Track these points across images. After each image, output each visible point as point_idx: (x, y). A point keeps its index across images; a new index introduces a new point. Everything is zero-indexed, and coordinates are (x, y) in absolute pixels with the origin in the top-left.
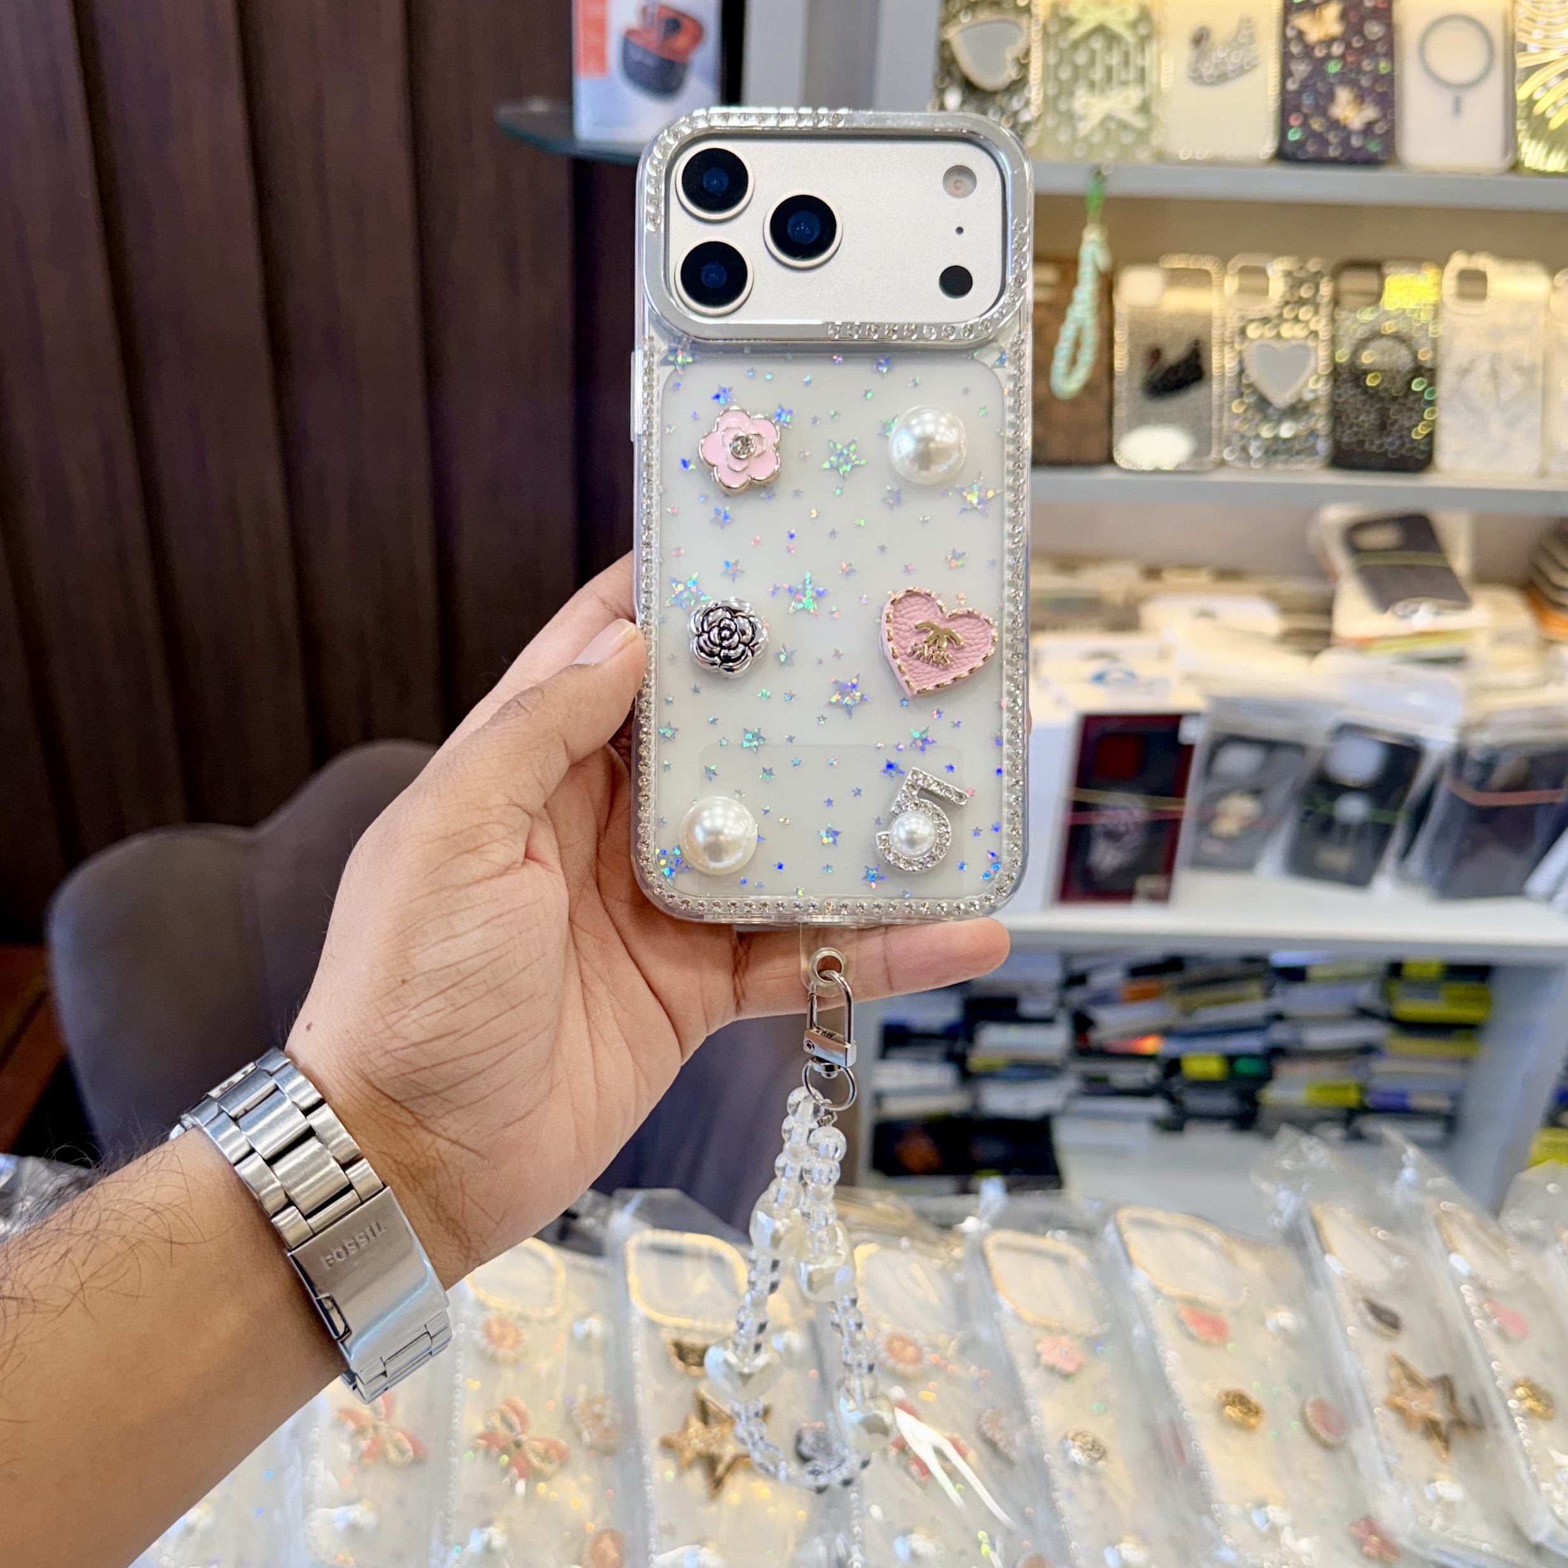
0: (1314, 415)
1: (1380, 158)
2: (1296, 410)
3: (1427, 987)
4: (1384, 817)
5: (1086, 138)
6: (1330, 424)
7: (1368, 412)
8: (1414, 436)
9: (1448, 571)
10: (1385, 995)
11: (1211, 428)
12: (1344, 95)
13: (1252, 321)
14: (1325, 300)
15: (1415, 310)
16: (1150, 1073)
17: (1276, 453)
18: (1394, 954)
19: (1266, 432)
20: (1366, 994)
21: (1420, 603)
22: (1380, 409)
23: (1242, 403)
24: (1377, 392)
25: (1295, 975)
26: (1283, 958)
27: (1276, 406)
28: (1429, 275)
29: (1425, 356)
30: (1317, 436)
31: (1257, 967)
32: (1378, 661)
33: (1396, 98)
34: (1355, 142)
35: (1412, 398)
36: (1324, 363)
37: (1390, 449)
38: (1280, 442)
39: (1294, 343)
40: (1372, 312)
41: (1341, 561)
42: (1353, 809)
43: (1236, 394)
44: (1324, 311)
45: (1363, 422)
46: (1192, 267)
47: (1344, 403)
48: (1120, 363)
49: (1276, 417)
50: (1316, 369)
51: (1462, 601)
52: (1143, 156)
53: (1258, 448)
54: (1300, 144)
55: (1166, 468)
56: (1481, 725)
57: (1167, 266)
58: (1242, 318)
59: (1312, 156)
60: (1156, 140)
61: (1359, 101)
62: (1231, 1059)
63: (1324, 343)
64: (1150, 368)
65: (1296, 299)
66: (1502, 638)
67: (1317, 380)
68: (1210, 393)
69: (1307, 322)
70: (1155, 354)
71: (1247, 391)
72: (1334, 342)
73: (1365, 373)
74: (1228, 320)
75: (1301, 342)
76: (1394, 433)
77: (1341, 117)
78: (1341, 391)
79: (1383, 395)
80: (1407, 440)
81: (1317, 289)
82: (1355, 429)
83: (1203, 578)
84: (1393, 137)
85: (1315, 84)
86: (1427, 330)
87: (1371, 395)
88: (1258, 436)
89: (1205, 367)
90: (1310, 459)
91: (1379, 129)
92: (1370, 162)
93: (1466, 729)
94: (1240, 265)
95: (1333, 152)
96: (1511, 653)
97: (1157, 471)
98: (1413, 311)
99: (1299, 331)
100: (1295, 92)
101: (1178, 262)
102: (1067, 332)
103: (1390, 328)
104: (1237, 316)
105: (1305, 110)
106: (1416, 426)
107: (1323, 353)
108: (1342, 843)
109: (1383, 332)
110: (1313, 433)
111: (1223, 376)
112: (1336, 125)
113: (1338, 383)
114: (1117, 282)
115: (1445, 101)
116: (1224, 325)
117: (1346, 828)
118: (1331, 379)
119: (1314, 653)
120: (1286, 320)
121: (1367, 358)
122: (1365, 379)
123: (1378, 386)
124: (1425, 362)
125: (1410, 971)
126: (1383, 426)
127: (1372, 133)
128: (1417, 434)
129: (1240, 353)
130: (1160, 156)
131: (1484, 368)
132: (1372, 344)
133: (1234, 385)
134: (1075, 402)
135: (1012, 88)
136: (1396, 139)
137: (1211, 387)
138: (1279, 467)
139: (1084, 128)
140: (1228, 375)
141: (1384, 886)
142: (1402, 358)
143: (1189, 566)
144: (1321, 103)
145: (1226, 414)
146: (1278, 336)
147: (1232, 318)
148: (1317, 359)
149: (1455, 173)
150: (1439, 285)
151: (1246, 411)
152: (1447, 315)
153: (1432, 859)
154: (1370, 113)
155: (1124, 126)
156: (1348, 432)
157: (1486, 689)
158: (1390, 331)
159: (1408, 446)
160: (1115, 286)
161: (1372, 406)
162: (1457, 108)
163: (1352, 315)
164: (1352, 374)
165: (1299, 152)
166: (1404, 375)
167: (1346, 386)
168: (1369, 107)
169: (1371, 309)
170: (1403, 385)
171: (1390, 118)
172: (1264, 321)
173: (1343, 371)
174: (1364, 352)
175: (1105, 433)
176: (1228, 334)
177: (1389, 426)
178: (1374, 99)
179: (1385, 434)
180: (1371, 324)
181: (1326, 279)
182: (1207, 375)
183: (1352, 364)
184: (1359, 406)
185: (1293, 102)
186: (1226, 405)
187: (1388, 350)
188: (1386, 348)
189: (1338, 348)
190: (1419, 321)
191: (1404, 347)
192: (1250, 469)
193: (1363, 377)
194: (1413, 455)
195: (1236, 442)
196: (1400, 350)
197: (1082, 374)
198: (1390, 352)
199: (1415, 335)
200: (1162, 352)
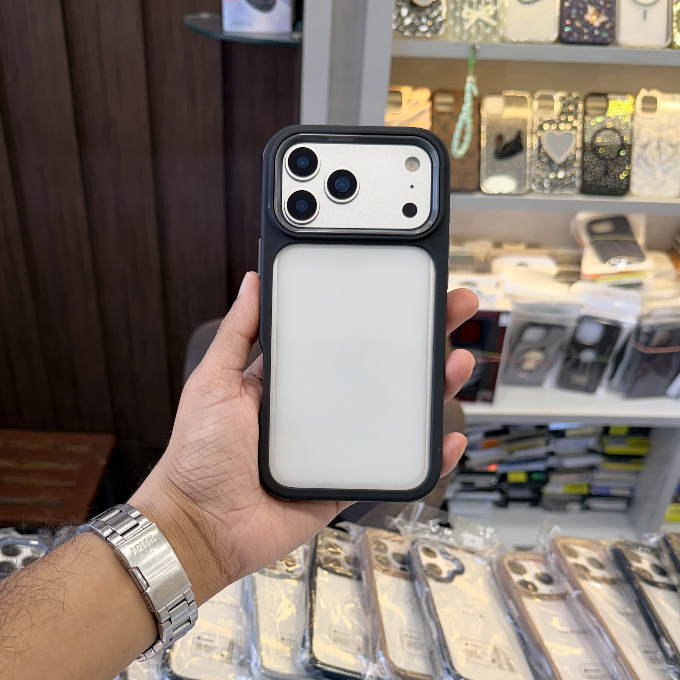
0: (575, 167)
1: (608, 40)
2: (566, 165)
3: (620, 439)
4: (602, 360)
5: (468, 30)
6: (581, 172)
7: (599, 166)
8: (621, 178)
9: (635, 243)
10: (601, 442)
11: (526, 173)
12: (591, 9)
13: (546, 122)
14: (580, 111)
15: (623, 116)
16: (493, 480)
17: (556, 186)
18: (606, 423)
19: (552, 176)
20: (592, 443)
21: (622, 258)
22: (604, 165)
23: (541, 162)
24: (604, 156)
25: (560, 434)
26: (554, 426)
27: (557, 163)
28: (630, 99)
29: (626, 139)
30: (575, 177)
31: (543, 431)
32: (601, 286)
33: (616, 11)
34: (596, 32)
35: (620, 159)
36: (579, 142)
37: (609, 184)
38: (558, 181)
39: (565, 132)
40: (602, 118)
41: (585, 239)
42: (588, 356)
43: (538, 157)
44: (580, 116)
45: (597, 170)
46: (518, 95)
47: (588, 161)
48: (483, 143)
49: (556, 168)
50: (576, 145)
51: (641, 258)
52: (495, 39)
53: (547, 183)
54: (570, 34)
55: (505, 193)
56: (649, 316)
57: (505, 95)
58: (540, 120)
59: (575, 39)
60: (501, 31)
61: (597, 13)
62: (530, 474)
63: (579, 133)
64: (497, 144)
65: (566, 111)
66: (658, 275)
67: (575, 151)
68: (526, 158)
69: (571, 122)
70: (500, 138)
71: (543, 156)
72: (583, 132)
73: (598, 147)
74: (535, 121)
75: (569, 132)
76: (611, 176)
77: (590, 20)
78: (587, 156)
79: (606, 157)
80: (618, 179)
81: (576, 107)
82: (593, 174)
83: (522, 247)
84: (615, 29)
85: (578, 3)
86: (628, 126)
87: (601, 158)
88: (548, 177)
89: (523, 144)
90: (572, 189)
91: (608, 26)
92: (603, 43)
93: (641, 318)
94: (540, 95)
95: (586, 38)
96: (662, 282)
97: (500, 194)
98: (621, 117)
99: (568, 127)
100: (569, 7)
101: (511, 93)
102: (459, 126)
105: (573, 16)
106: (622, 173)
107: (579, 137)
108: (583, 372)
109: (608, 127)
110: (573, 176)
111: (532, 148)
112: (587, 24)
113: (586, 152)
114: (482, 102)
115: (639, 13)
116: (533, 124)
117: (585, 365)
118: (582, 150)
119: (572, 283)
120: (561, 122)
121: (599, 140)
122: (599, 150)
123: (604, 153)
124: (627, 141)
125: (612, 431)
126: (606, 173)
127: (605, 27)
128: (622, 176)
129: (540, 137)
130: (503, 40)
131: (654, 144)
132: (602, 133)
133: (537, 152)
134: (462, 160)
135: (433, 5)
136: (616, 31)
137: (526, 154)
138: (557, 192)
139: (467, 26)
140: (534, 148)
141: (602, 392)
142: (616, 140)
143: (515, 242)
144: (581, 12)
145: (533, 167)
146: (558, 129)
147: (536, 120)
148: (576, 141)
149: (644, 48)
150: (634, 104)
151: (542, 165)
152: (637, 118)
153: (624, 379)
154: (603, 18)
155: (486, 24)
156: (590, 176)
157: (651, 299)
158: (610, 126)
159: (618, 182)
160: (482, 105)
161: (601, 163)
162: (645, 17)
163: (593, 119)
164: (592, 147)
165: (570, 38)
166: (617, 148)
167: (589, 153)
168: (603, 15)
169: (602, 116)
170: (616, 153)
171: (613, 20)
172: (551, 122)
173: (587, 146)
174: (598, 137)
175: (477, 176)
176: (534, 128)
177: (609, 173)
178: (606, 11)
179: (607, 176)
180: (602, 123)
181: (580, 102)
182: (524, 148)
183: (592, 143)
184: (595, 163)
185: (567, 13)
186: (533, 163)
187: (609, 135)
188: (608, 135)
189: (586, 135)
190: (624, 121)
191: (617, 134)
192: (544, 193)
193: (597, 149)
194: (620, 187)
195: (538, 180)
196: (615, 136)
197: (465, 147)
198: (610, 137)
199: (622, 129)
200: (503, 137)
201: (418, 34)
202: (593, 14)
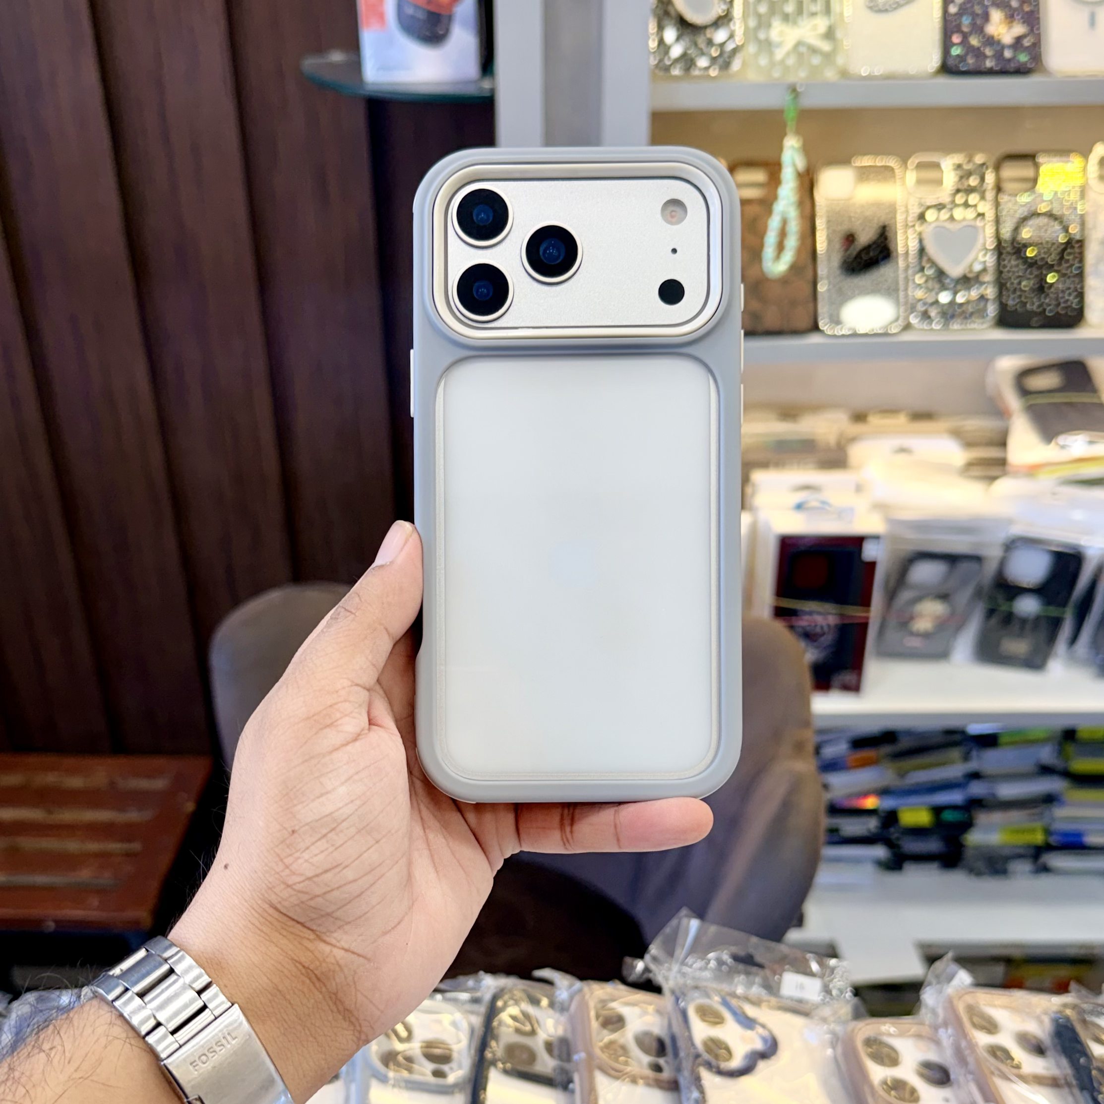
0: (984, 283)
1: (1029, 66)
2: (968, 280)
3: (1096, 748)
4: (1054, 612)
5: (782, 61)
6: (996, 289)
7: (1029, 279)
10: (1061, 753)
11: (899, 297)
12: (996, 16)
13: (929, 208)
14: (990, 186)
15: (1066, 191)
16: (872, 824)
17: (953, 316)
18: (1068, 724)
19: (944, 298)
20: (1047, 755)
21: (1078, 435)
22: (1036, 276)
23: (924, 275)
24: (1036, 261)
25: (989, 741)
26: (977, 728)
27: (952, 277)
28: (1076, 162)
29: (1074, 230)
30: (987, 300)
31: (956, 737)
32: (1044, 484)
33: (1041, 15)
34: (1008, 54)
35: (1065, 265)
36: (992, 239)
37: (1048, 308)
38: (957, 307)
39: (965, 223)
40: (1029, 196)
41: (1013, 401)
42: (1028, 606)
43: (917, 268)
44: (990, 195)
45: (1025, 286)
46: (878, 164)
47: (1009, 272)
48: (821, 245)
49: (952, 286)
50: (985, 244)
52: (830, 74)
53: (939, 312)
54: (961, 58)
55: (862, 332)
57: (857, 165)
58: (921, 205)
59: (971, 67)
60: (840, 61)
61: (1008, 21)
62: (937, 810)
63: (990, 224)
64: (846, 250)
65: (965, 187)
67: (985, 255)
68: (897, 269)
69: (975, 206)
70: (850, 238)
71: (928, 266)
72: (997, 221)
73: (1026, 246)
74: (910, 207)
75: (972, 223)
76: (1051, 295)
77: (995, 34)
78: (1006, 262)
79: (1040, 263)
80: (1062, 301)
81: (982, 179)
82: (1018, 293)
83: (901, 420)
84: (1040, 48)
85: (972, 6)
86: (1075, 209)
87: (1031, 264)
88: (936, 302)
89: (892, 247)
90: (981, 321)
91: (1027, 42)
92: (1021, 71)
94: (917, 161)
95: (989, 64)
98: (1063, 193)
99: (970, 214)
100: (956, 14)
101: (866, 161)
102: (774, 223)
103: (1044, 208)
104: (917, 204)
105: (965, 29)
107: (990, 231)
108: (1021, 634)
109: (1039, 212)
110: (982, 298)
111: (907, 253)
112: (990, 41)
113: (1003, 256)
114: (817, 181)
115: (1082, 16)
116: (907, 211)
117: (1023, 621)
118: (996, 253)
119: (992, 480)
120: (957, 206)
121: (1026, 234)
122: (1026, 251)
123: (1035, 256)
124: (1075, 235)
125: (1081, 735)
126: (1042, 289)
127: (1022, 45)
128: (1070, 294)
129: (920, 234)
130: (844, 74)
132: (1031, 222)
133: (916, 260)
134: (784, 280)
135: (720, 22)
136: (1042, 49)
137: (897, 263)
138: (955, 326)
139: (779, 54)
140: (911, 253)
141: (1057, 668)
142: (1057, 233)
143: (888, 411)
144: (979, 22)
145: (911, 285)
146: (952, 218)
147: (913, 205)
148: (984, 237)
149: (1093, 76)
150: (1085, 169)
151: (926, 281)
152: (1091, 195)
153: (1095, 645)
154: (1019, 29)
155: (814, 50)
156: (1012, 296)
158: (1044, 210)
159: (1063, 305)
160: (815, 184)
161: (1031, 273)
162: (1092, 22)
163: (1013, 199)
164: (1014, 247)
165: (961, 65)
166: (1058, 247)
167: (1009, 257)
168: (1018, 23)
169: (1028, 193)
170: (1059, 254)
171: (1036, 32)
172: (939, 207)
173: (1006, 245)
174: (1023, 229)
175: (811, 305)
176: (909, 219)
177: (1046, 290)
178: (1022, 18)
179: (1043, 296)
180: (1029, 205)
181: (990, 170)
182: (894, 254)
183: (1014, 240)
184: (1021, 274)
185: (954, 24)
186: (911, 278)
187: (1044, 226)
188: (1041, 224)
189: (1001, 227)
190: (1069, 201)
191: (1056, 222)
192: (932, 329)
193: (1024, 250)
194: (1066, 313)
195: (920, 308)
196: (1054, 226)
197: (788, 258)
198: (1045, 228)
199: (1066, 213)
200: (856, 236)
201: (696, 73)
202: (1001, 23)
